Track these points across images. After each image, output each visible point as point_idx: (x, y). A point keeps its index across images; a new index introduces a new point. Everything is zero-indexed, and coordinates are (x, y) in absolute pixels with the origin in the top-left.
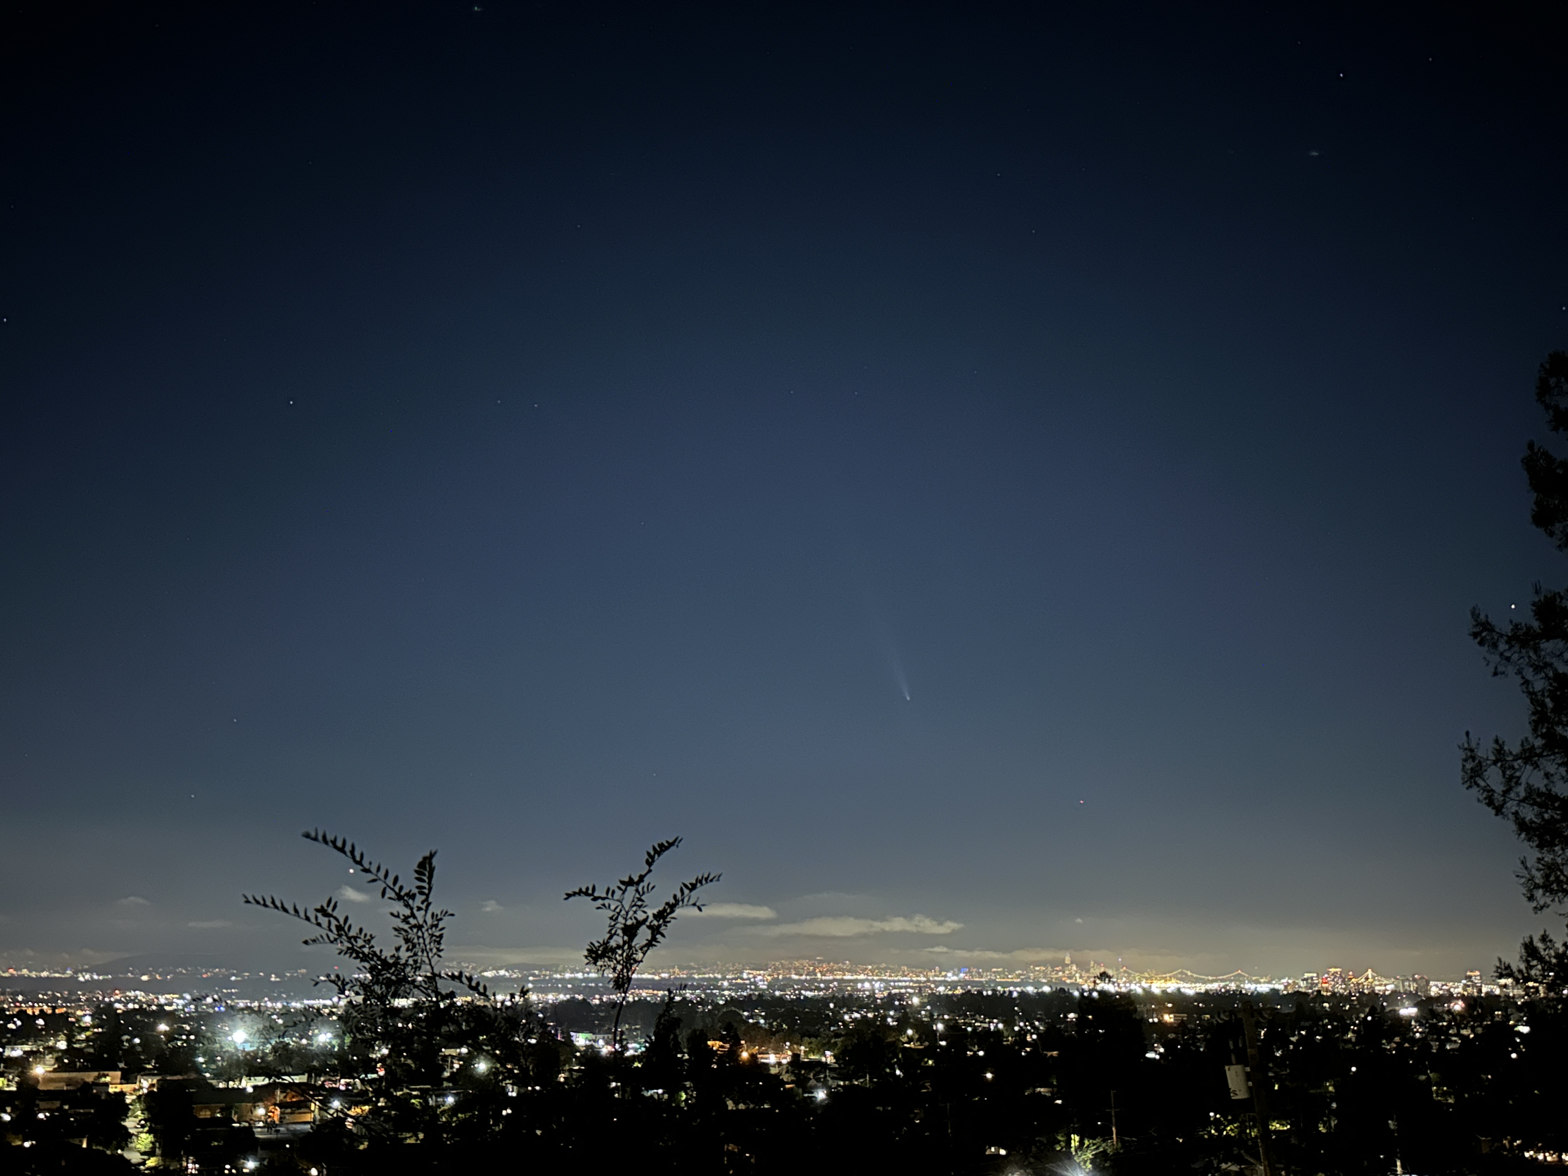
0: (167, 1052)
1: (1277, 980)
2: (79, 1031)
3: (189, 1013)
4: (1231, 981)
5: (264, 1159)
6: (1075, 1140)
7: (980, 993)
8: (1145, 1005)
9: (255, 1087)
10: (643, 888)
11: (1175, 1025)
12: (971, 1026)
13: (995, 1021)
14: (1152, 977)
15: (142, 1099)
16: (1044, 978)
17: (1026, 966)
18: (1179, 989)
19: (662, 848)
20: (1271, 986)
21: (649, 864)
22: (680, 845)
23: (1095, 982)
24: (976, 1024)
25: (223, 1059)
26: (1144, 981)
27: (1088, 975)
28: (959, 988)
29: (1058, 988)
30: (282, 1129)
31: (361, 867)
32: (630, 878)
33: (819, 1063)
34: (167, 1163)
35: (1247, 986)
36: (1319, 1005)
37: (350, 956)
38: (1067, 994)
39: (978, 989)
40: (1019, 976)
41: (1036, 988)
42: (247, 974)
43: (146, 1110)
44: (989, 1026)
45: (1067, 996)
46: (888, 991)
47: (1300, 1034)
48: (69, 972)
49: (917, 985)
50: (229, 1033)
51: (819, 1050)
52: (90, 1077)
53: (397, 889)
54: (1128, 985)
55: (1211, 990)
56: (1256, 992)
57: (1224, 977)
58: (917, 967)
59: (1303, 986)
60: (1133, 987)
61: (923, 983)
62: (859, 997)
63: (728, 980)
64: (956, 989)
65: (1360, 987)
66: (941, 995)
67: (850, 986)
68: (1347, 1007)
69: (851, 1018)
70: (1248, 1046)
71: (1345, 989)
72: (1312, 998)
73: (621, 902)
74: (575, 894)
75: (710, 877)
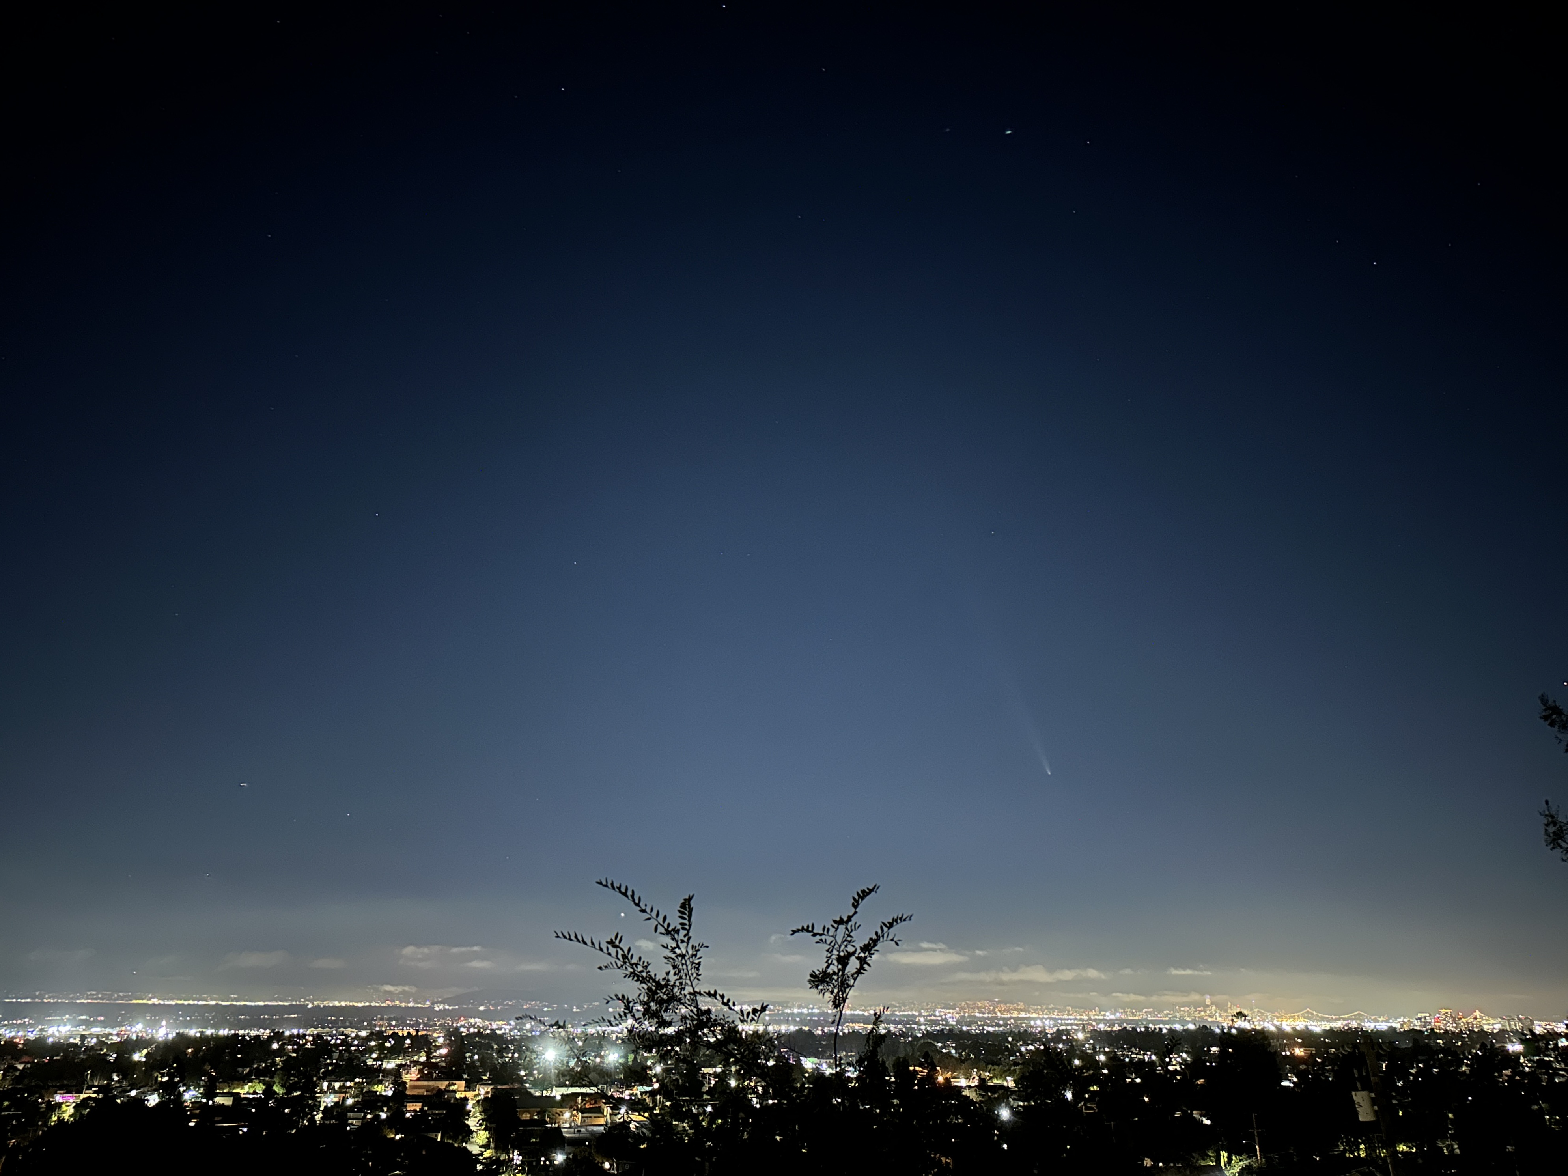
0: (498, 1067)
1: (1393, 1020)
2: (435, 1049)
3: (513, 1036)
4: (1352, 1020)
5: (570, 1154)
6: (1223, 1157)
7: (1134, 1029)
8: (1278, 1041)
9: (562, 1095)
10: (851, 926)
11: (1305, 1058)
12: (1128, 1057)
13: (1149, 1054)
14: (1282, 1016)
15: (480, 1103)
16: (1188, 1017)
17: (1173, 1006)
18: (1306, 1027)
19: (864, 894)
20: (1389, 1025)
21: (855, 907)
22: (878, 891)
23: (1232, 1020)
24: (1133, 1056)
25: (539, 1074)
26: (1276, 1019)
27: (1226, 1014)
28: (1116, 1025)
29: (1202, 1026)
30: (583, 1130)
31: (640, 909)
32: (841, 918)
33: (1002, 1087)
34: (499, 1155)
35: (1367, 1024)
36: (1434, 1042)
37: (633, 979)
38: (1209, 1031)
39: (1132, 1026)
40: (1167, 1015)
41: (1182, 1026)
42: (555, 1006)
43: (483, 1112)
44: (1144, 1057)
45: (1210, 1032)
46: (1057, 1028)
47: (1418, 1067)
48: (428, 1003)
49: (1081, 1022)
50: (543, 1052)
51: (1001, 1076)
52: (443, 1085)
54: (1261, 1023)
55: (1335, 1028)
56: (1375, 1030)
57: (1346, 1016)
58: (1080, 1008)
59: (1417, 1025)
60: (1266, 1025)
61: (1086, 1021)
62: (1032, 1032)
63: (924, 1016)
64: (1114, 1026)
65: (1470, 1025)
66: (1101, 1031)
67: (1025, 1023)
68: (1460, 1043)
69: (1026, 1049)
70: (1371, 1073)
71: (1456, 1028)
72: (1427, 1035)
73: (835, 938)
74: (799, 930)
75: (904, 918)
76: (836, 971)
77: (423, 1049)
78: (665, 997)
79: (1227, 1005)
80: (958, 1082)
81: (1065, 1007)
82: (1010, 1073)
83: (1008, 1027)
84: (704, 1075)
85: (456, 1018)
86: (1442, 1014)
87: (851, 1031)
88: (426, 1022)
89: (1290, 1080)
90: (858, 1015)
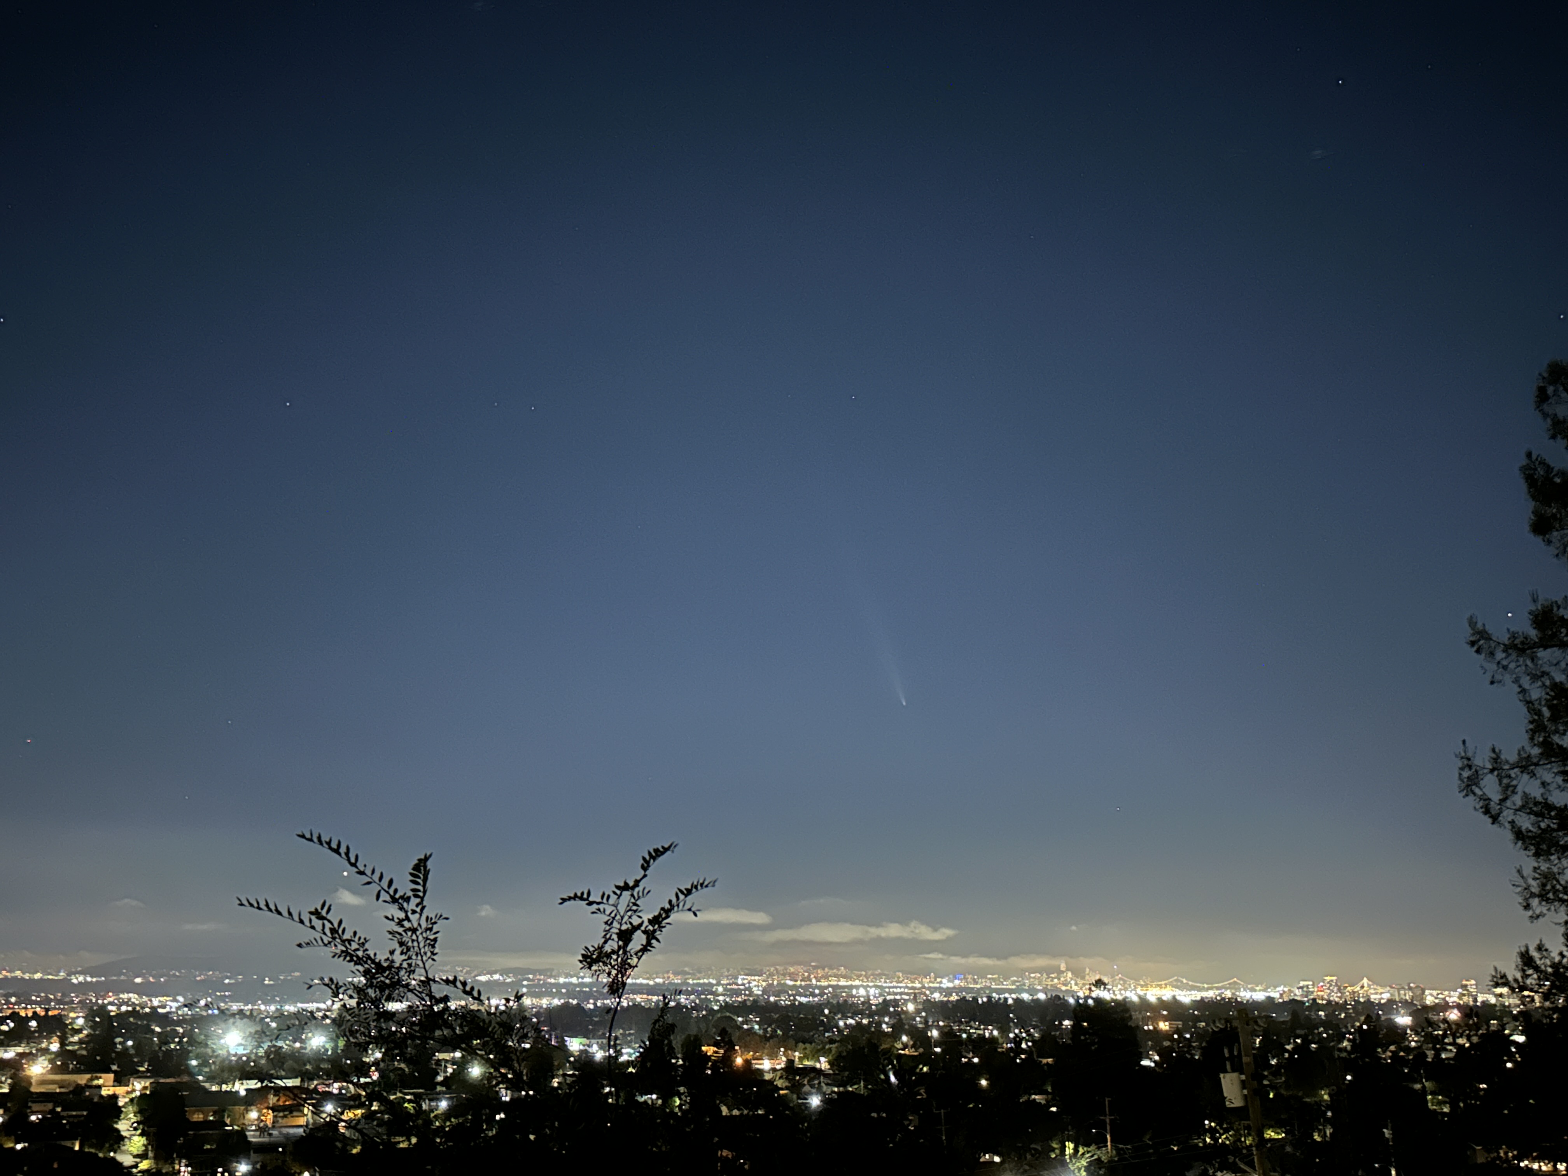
0: (160, 1055)
1: (1272, 988)
2: (73, 1032)
3: (182, 1015)
4: (1226, 989)
5: (257, 1162)
6: (1069, 1148)
7: (975, 999)
8: (1140, 1013)
9: (247, 1090)
10: (638, 893)
11: (1170, 1033)
12: (966, 1033)
13: (990, 1028)
14: (1147, 984)
15: (135, 1100)
16: (1039, 985)
17: (1021, 972)
18: (1174, 997)
19: (658, 853)
20: (1267, 994)
21: (645, 869)
22: (676, 850)
24: (972, 1031)
25: (216, 1064)
26: (1139, 988)
27: (1083, 982)
28: (954, 995)
29: (1054, 995)
30: (274, 1132)
31: (356, 870)
33: (813, 1069)
34: (160, 1165)
35: (1243, 994)
36: (1315, 1013)
37: (344, 959)
38: (1062, 1001)
39: (973, 995)
40: (1014, 983)
41: (1031, 995)
42: (240, 979)
43: (138, 1113)
44: (984, 1033)
45: (1063, 1004)
46: (883, 999)
47: (1295, 1042)
48: (62, 975)
49: (912, 992)
50: (222, 1036)
51: (813, 1056)
52: (83, 1079)
54: (1123, 992)
55: (1207, 998)
56: (1251, 1000)
57: (1220, 985)
58: (912, 974)
59: (1298, 994)
60: (1128, 994)
61: (918, 989)
62: (853, 1003)
63: (723, 985)
64: (952, 995)
65: (1356, 995)
66: (935, 1002)
67: (845, 992)
68: (1343, 1015)
69: (845, 1024)
70: (1243, 1053)
71: (1340, 998)
72: (1308, 1006)
73: (616, 907)
74: (570, 898)
75: (706, 883)
76: (616, 948)
77: (55, 1033)
78: (387, 981)
79: (1084, 971)
80: (760, 1064)
81: (895, 972)
82: (825, 1053)
83: (825, 997)
84: (438, 1062)
85: (102, 994)
86: (1326, 982)
87: (631, 1004)
88: (59, 998)
89: (1151, 1059)
90: (641, 984)
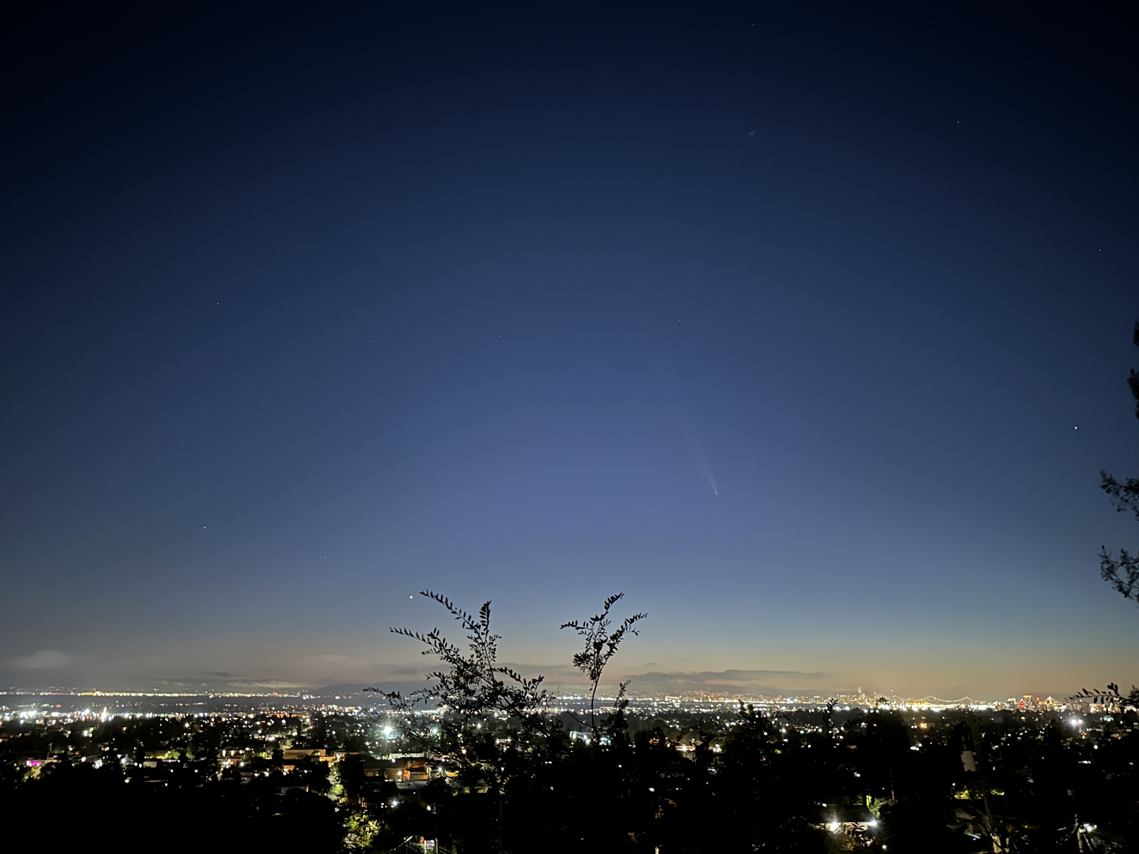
0: (350, 740)
1: (991, 703)
2: (304, 727)
3: (361, 717)
4: (961, 703)
5: (402, 800)
6: (869, 799)
7: (807, 711)
8: (908, 718)
9: (396, 759)
10: (604, 622)
11: (928, 730)
12: (802, 731)
13: (817, 727)
14: (912, 701)
18: (929, 709)
19: (613, 599)
20: (987, 707)
21: (607, 608)
22: (623, 597)
23: (877, 704)
25: (379, 744)
26: (908, 703)
28: (794, 708)
29: (855, 708)
30: (411, 783)
31: (452, 611)
32: (597, 617)
34: (351, 801)
35: (972, 706)
36: (1019, 718)
37: (447, 660)
39: (806, 708)
41: (841, 708)
44: (814, 730)
45: (860, 713)
47: (1007, 736)
48: (298, 694)
49: (769, 706)
50: (382, 728)
52: (310, 752)
53: (471, 624)
54: (897, 705)
55: (950, 709)
56: (978, 710)
57: (957, 701)
59: (1007, 707)
60: (901, 707)
61: (772, 705)
62: (734, 713)
63: (656, 702)
65: (1045, 707)
67: (728, 706)
68: (1038, 720)
69: (730, 725)
70: (974, 740)
71: (1035, 708)
72: (1014, 714)
73: (592, 630)
74: (566, 625)
75: (641, 616)
76: (593, 653)
77: (295, 727)
78: (470, 673)
83: (717, 709)
84: (498, 744)
85: (319, 705)
87: (604, 712)
88: (297, 707)
89: (917, 746)
